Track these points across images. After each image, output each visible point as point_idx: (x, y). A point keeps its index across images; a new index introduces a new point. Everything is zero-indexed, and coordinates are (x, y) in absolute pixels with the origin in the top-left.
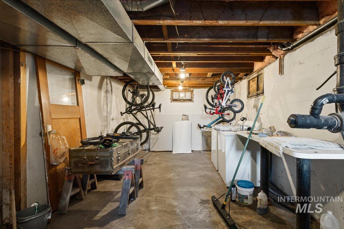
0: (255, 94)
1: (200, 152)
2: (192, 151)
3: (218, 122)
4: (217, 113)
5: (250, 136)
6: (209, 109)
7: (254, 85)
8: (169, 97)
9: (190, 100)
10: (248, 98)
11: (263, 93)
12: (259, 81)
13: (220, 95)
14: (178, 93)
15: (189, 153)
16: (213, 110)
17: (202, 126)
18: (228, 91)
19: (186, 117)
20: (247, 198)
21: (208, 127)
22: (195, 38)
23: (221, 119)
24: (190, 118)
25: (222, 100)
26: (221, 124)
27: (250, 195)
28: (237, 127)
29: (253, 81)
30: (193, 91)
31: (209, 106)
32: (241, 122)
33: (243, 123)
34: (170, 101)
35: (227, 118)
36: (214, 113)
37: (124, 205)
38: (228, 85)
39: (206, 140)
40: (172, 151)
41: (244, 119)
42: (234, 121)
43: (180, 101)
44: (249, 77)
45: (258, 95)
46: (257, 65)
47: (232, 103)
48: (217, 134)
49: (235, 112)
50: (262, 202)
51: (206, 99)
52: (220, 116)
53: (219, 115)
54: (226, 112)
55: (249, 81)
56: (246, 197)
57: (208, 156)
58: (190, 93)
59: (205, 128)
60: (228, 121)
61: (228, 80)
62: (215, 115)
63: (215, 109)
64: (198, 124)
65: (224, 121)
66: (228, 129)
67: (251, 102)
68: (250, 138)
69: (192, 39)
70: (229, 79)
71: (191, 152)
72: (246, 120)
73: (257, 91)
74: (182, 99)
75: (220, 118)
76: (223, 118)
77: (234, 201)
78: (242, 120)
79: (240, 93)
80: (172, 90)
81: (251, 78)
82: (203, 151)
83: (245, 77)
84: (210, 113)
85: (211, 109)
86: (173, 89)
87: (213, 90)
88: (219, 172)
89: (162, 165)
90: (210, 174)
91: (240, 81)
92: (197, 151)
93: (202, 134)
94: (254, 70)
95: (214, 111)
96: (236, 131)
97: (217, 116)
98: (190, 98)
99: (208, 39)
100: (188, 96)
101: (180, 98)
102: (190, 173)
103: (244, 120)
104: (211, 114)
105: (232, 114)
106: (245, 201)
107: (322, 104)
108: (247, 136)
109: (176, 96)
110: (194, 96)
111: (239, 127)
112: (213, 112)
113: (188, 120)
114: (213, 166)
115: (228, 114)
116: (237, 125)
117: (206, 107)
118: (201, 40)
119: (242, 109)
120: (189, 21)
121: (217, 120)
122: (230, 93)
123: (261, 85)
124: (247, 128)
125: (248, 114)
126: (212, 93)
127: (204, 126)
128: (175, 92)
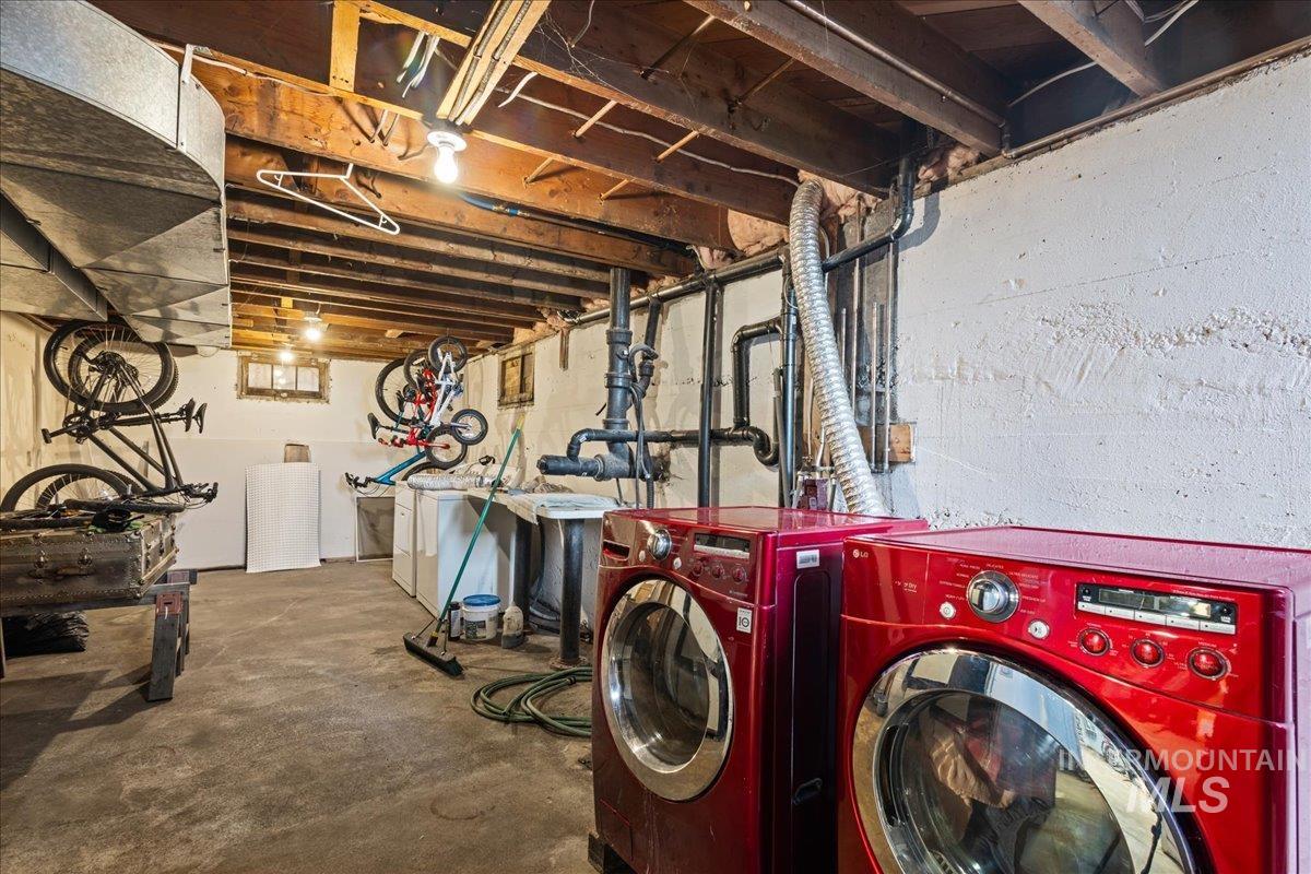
0: (516, 399)
1: (351, 561)
2: (322, 560)
3: (414, 469)
4: (413, 442)
5: (492, 495)
6: (387, 428)
7: (513, 374)
8: (233, 378)
9: (317, 396)
10: (500, 405)
11: (532, 400)
12: (526, 367)
13: (423, 391)
14: (270, 366)
15: (308, 567)
16: (399, 431)
17: (362, 480)
18: (449, 389)
19: (299, 453)
20: (484, 627)
21: (381, 482)
22: (374, 273)
23: (424, 460)
24: (313, 453)
25: (431, 407)
26: (424, 473)
27: (491, 620)
28: (467, 480)
29: (513, 365)
30: (326, 366)
31: (383, 419)
32: (479, 469)
33: (484, 472)
34: (234, 393)
35: (441, 456)
36: (403, 442)
37: (166, 677)
38: (447, 372)
39: (372, 525)
40: (245, 567)
41: (487, 460)
42: (461, 466)
43: (275, 396)
44: (503, 352)
45: (521, 402)
46: (521, 335)
47: (456, 419)
48: (415, 499)
49: (466, 443)
50: (513, 624)
51: (377, 396)
52: (422, 449)
53: (418, 449)
54: (440, 440)
55: (504, 363)
56: (482, 625)
57: (382, 570)
58: (316, 371)
59: (372, 485)
60: (444, 467)
61: (446, 359)
62: (406, 447)
63: (407, 428)
64: (347, 474)
65: (432, 465)
66: (445, 483)
67: (506, 416)
68: (493, 500)
69: (364, 275)
70: (450, 359)
71: (319, 564)
72: (494, 462)
73: (521, 391)
74: (284, 391)
75: (421, 455)
76: (431, 456)
77: (457, 639)
78: (483, 464)
79: (480, 388)
80: (242, 357)
81: (508, 357)
82: (361, 558)
83: (495, 350)
84: (393, 441)
85: (392, 429)
86: (248, 354)
87: (400, 370)
88: (419, 597)
89: (220, 604)
90: (392, 605)
91: (481, 356)
92: (342, 559)
93: (358, 507)
94: (515, 342)
95: (405, 437)
96: (465, 490)
97: (411, 451)
98: (317, 390)
99: (404, 281)
100: (309, 381)
101: (275, 387)
102: (332, 609)
103: (487, 462)
104: (396, 445)
105: (457, 448)
106: (480, 633)
107: (579, 444)
108: (486, 496)
109: (258, 376)
110: (331, 384)
111: (473, 480)
112: (402, 439)
113: (307, 460)
114: (398, 588)
115: (447, 447)
116: (468, 473)
117: (375, 423)
118: (388, 279)
119: (483, 435)
120: (366, 255)
121: (411, 461)
122: (453, 393)
123: (529, 380)
124: (491, 481)
125: (500, 448)
126: (397, 379)
127: (369, 480)
128: (257, 362)
